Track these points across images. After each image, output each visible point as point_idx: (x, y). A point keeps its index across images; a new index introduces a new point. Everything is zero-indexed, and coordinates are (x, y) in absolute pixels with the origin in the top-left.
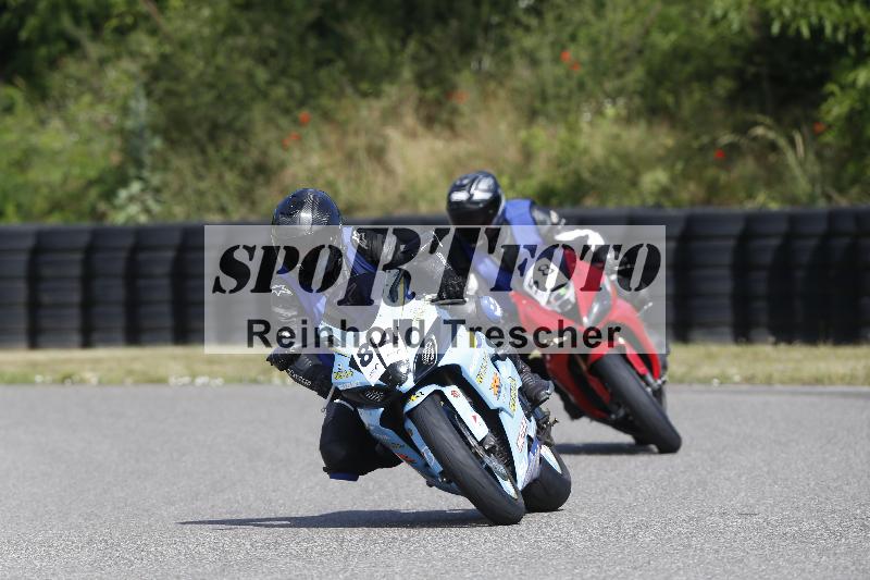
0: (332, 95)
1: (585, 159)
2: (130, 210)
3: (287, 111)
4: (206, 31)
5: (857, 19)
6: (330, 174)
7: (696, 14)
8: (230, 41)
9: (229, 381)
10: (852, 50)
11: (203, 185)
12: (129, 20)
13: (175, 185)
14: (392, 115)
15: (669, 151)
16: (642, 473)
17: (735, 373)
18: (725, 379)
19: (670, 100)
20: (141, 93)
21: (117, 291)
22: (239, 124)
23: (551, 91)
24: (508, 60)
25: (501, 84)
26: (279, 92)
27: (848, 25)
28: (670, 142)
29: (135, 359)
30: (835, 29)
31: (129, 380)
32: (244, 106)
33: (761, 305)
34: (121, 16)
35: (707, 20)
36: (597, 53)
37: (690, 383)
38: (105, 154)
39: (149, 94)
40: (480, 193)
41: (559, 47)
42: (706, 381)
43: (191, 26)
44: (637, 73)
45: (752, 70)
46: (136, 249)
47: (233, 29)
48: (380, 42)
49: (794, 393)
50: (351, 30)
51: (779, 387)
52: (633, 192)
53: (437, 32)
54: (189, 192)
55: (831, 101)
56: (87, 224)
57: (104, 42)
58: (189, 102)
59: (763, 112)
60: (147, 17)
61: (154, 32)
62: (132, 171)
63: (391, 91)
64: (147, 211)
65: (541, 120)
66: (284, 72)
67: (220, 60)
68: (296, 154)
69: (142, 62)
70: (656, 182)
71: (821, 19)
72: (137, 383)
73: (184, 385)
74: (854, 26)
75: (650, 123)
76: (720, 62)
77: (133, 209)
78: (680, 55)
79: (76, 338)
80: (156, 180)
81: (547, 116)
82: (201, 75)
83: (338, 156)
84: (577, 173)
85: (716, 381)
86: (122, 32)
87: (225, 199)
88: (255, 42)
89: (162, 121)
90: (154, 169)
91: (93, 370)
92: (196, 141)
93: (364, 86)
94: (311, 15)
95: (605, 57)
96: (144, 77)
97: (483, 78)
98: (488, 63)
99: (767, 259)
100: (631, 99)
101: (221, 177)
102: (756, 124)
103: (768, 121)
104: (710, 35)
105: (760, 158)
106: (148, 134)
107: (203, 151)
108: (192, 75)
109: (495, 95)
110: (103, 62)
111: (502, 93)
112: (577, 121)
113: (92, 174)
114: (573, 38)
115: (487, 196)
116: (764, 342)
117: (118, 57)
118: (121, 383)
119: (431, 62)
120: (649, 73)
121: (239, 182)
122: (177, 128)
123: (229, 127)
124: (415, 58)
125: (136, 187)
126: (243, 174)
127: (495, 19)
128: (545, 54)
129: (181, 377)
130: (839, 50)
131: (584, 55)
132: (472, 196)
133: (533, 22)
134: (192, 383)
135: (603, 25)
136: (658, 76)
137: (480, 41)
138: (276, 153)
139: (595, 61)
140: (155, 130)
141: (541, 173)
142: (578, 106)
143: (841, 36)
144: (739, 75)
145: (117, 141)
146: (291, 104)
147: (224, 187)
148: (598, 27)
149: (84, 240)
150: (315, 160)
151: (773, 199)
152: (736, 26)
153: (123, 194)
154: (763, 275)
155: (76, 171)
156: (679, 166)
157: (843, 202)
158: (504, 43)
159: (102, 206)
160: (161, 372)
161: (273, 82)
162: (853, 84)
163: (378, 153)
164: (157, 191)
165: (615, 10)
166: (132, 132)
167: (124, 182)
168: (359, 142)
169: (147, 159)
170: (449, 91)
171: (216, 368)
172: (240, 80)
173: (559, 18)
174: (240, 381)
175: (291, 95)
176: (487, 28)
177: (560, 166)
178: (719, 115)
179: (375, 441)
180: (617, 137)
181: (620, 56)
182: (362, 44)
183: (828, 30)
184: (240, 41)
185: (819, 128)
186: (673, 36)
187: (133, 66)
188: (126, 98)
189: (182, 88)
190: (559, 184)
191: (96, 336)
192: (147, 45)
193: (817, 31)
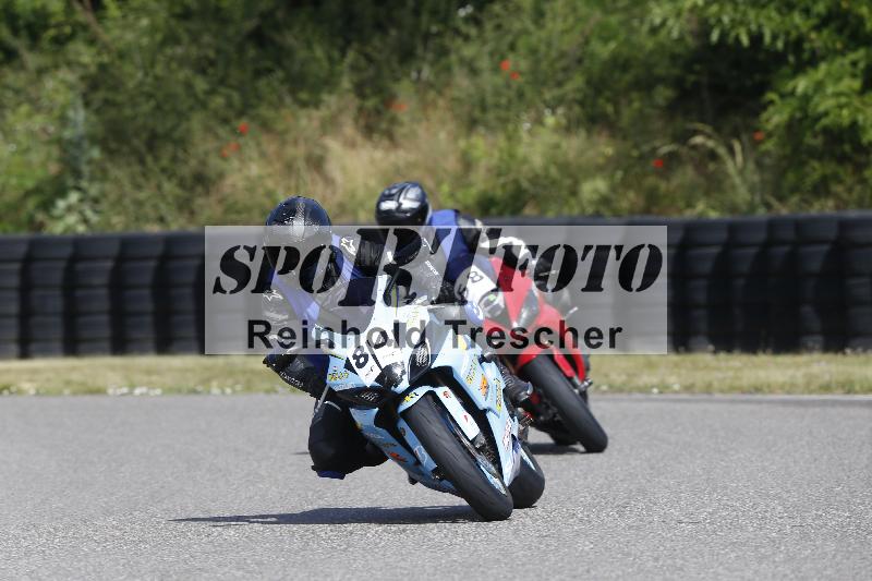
0: (273, 106)
1: (525, 168)
2: (68, 220)
3: (225, 121)
4: (145, 41)
5: (797, 27)
6: (270, 184)
7: (636, 23)
8: (169, 51)
9: (168, 391)
10: (791, 59)
11: (142, 195)
12: (67, 30)
13: (113, 197)
14: (330, 125)
15: (609, 159)
16: (582, 482)
17: (675, 382)
18: (664, 388)
19: (610, 109)
20: (79, 102)
21: (56, 302)
22: (177, 135)
23: (490, 100)
24: (448, 69)
25: (440, 93)
26: (218, 101)
27: (787, 34)
28: (609, 151)
29: (73, 369)
30: (775, 37)
31: (67, 391)
32: (182, 116)
33: (700, 314)
34: (59, 25)
35: (645, 28)
36: (537, 62)
37: (630, 392)
38: (42, 163)
39: (87, 104)
40: (409, 202)
41: (498, 58)
42: (645, 390)
43: (129, 36)
44: (577, 82)
45: (692, 78)
46: (74, 260)
47: (171, 39)
48: (319, 52)
49: (732, 402)
50: (290, 39)
51: (718, 396)
52: (573, 201)
53: (377, 41)
54: (127, 201)
55: (771, 109)
56: (24, 234)
57: (42, 51)
58: (128, 112)
59: (702, 121)
60: (85, 27)
61: (92, 42)
62: (70, 182)
63: (331, 100)
64: (85, 221)
65: (481, 130)
66: (222, 82)
67: (159, 70)
68: (235, 163)
69: (80, 72)
70: (596, 191)
71: (760, 27)
72: (75, 394)
73: (123, 395)
74: (794, 34)
75: (589, 132)
76: (660, 71)
77: (72, 219)
78: (619, 64)
79: (14, 348)
80: (94, 190)
81: (486, 125)
82: (141, 84)
83: (278, 166)
84: (516, 182)
85: (655, 390)
86: (60, 41)
87: (164, 209)
88: (194, 51)
89: (100, 131)
90: (92, 179)
91: (31, 381)
92: (135, 151)
93: (304, 96)
94: (250, 25)
95: (544, 65)
96: (82, 87)
97: (423, 87)
98: (427, 73)
99: (706, 267)
100: (570, 108)
101: (159, 187)
102: (696, 133)
103: (708, 129)
104: (650, 44)
105: (700, 167)
106: (86, 144)
107: (142, 162)
108: (131, 84)
109: (434, 104)
110: (41, 72)
111: (441, 102)
112: (516, 130)
113: (30, 184)
114: (512, 47)
115: (415, 205)
116: (704, 350)
117: (57, 67)
118: (60, 393)
119: (371, 72)
120: (589, 82)
121: (178, 191)
122: (114, 138)
123: (167, 136)
124: (354, 68)
125: (74, 197)
126: (182, 184)
127: (434, 29)
128: (484, 63)
129: (121, 387)
130: (779, 58)
131: (524, 65)
132: (400, 204)
133: (473, 31)
134: (131, 393)
135: (543, 34)
136: (597, 86)
137: (420, 51)
138: (214, 162)
139: (534, 71)
140: (94, 140)
141: (480, 183)
142: (518, 116)
143: (780, 45)
144: (678, 83)
145: (55, 151)
146: (230, 114)
147: (163, 197)
148: (537, 37)
149: (22, 250)
150: (255, 169)
151: (713, 208)
152: (675, 34)
153: (61, 204)
154: (702, 283)
155: (14, 181)
156: (619, 174)
157: (784, 211)
158: (444, 52)
159: (40, 217)
160: (100, 383)
161: (212, 92)
162: (793, 93)
163: (317, 163)
164: (96, 201)
165: (554, 19)
166: (70, 142)
167: (62, 192)
168: (297, 152)
169: (85, 169)
170: (388, 100)
171: (154, 378)
172: (180, 90)
173: (498, 27)
174: (179, 391)
175: (229, 105)
176: (427, 36)
177: (499, 175)
178: (658, 124)
179: (365, 440)
180: (557, 146)
181: (559, 65)
182: (302, 54)
183: (767, 39)
184: (179, 51)
185: (759, 136)
186: (612, 45)
187: (70, 76)
188: (64, 108)
189: (120, 98)
190: (499, 193)
191: (33, 347)
192: (86, 55)
193: (756, 39)
